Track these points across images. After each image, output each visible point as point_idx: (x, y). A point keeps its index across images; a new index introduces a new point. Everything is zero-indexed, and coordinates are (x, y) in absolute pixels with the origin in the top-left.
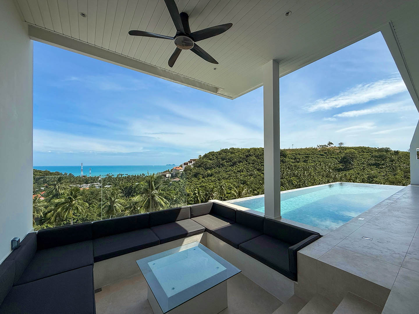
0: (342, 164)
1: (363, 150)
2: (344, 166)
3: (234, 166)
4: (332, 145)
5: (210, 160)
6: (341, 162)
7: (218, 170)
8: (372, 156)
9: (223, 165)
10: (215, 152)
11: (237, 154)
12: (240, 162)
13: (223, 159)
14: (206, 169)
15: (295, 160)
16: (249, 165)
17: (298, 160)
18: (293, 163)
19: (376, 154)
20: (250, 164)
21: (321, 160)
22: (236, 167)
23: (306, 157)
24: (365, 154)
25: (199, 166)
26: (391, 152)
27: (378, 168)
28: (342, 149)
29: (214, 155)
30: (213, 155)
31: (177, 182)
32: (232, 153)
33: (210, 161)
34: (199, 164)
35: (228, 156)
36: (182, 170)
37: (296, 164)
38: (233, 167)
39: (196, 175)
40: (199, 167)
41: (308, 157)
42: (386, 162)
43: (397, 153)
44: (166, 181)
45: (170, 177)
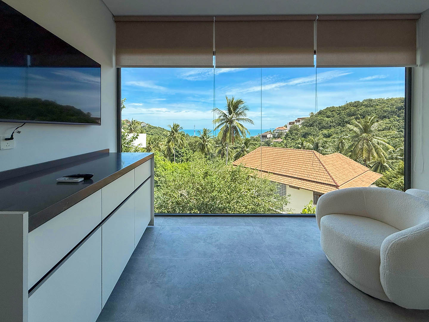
5: (328, 117)
13: (350, 115)
14: (321, 128)
29: (334, 111)
30: (332, 112)
31: (280, 143)
34: (310, 122)
36: (286, 130)
40: (310, 127)
44: (267, 141)
45: (272, 138)
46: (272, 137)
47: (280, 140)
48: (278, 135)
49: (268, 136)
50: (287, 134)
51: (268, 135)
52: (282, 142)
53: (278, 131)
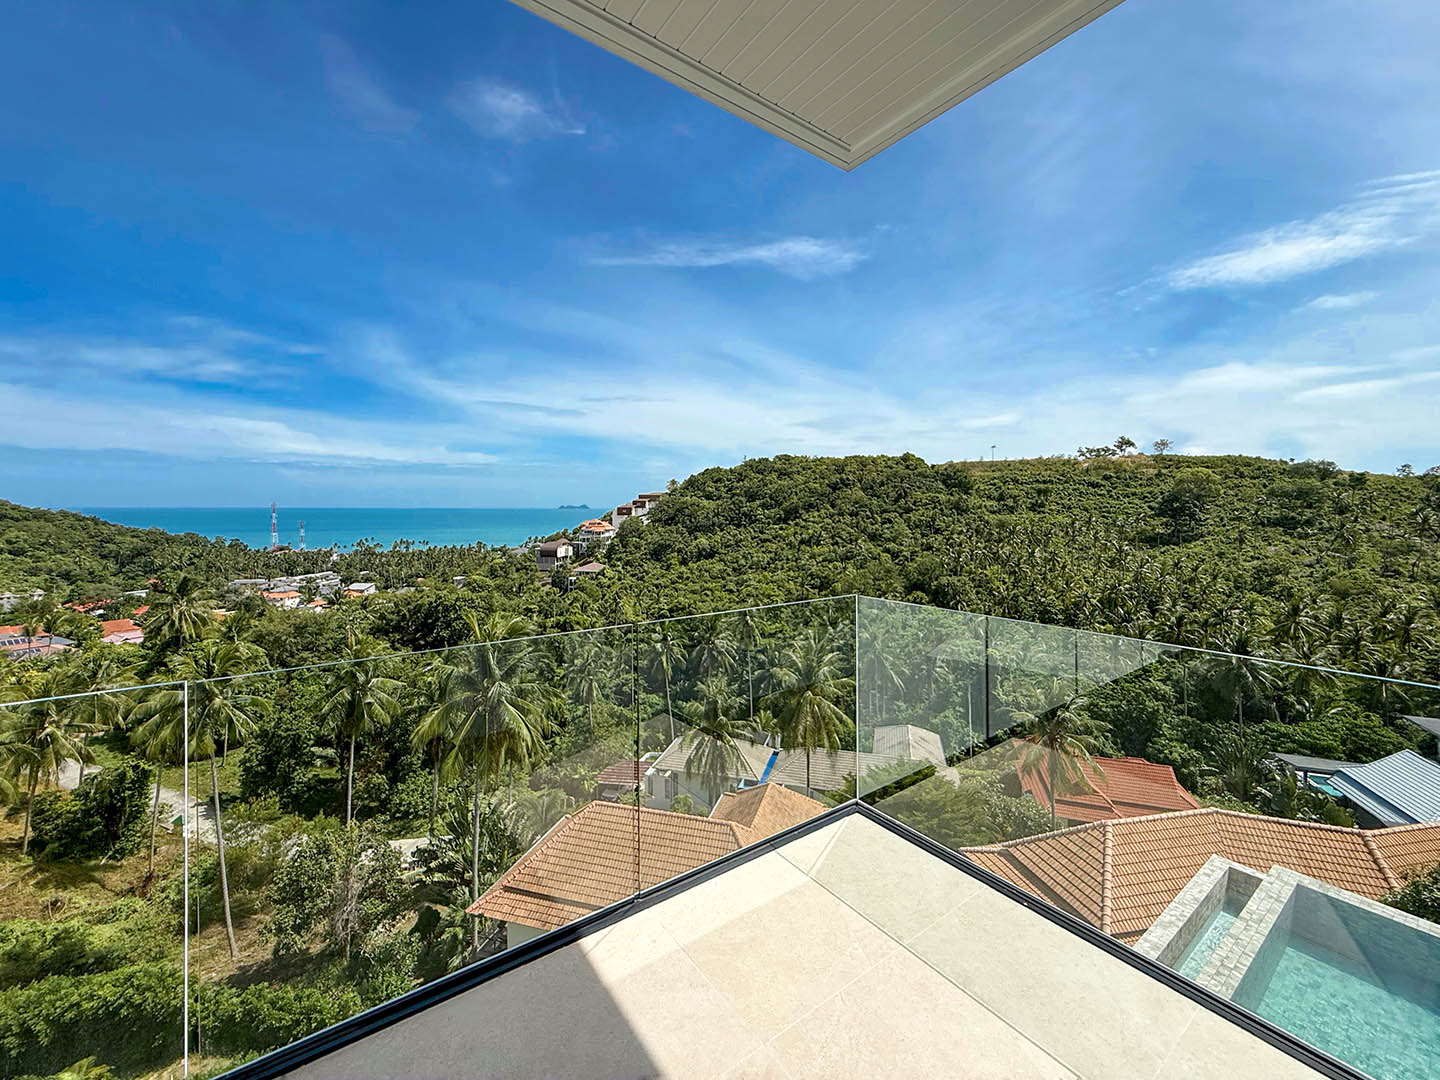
0: (1165, 520)
1: (1238, 468)
2: (1172, 525)
3: (790, 522)
4: (1130, 450)
5: (709, 497)
6: (1161, 513)
7: (734, 536)
8: (1272, 493)
9: (751, 519)
10: (726, 471)
11: (800, 479)
12: (809, 507)
13: (751, 497)
14: (693, 531)
15: (1002, 503)
16: (839, 521)
17: (1010, 502)
18: (994, 512)
19: (1286, 484)
20: (842, 515)
21: (1090, 503)
22: (797, 524)
23: (1039, 492)
24: (1246, 483)
25: (670, 521)
26: (1339, 476)
27: (1291, 535)
28: (1167, 463)
29: (719, 480)
30: (716, 482)
31: (596, 576)
32: (782, 474)
33: (705, 502)
34: (670, 511)
35: (770, 486)
36: (610, 532)
37: (1005, 517)
38: (784, 526)
39: (657, 554)
40: (670, 525)
41: (1046, 492)
42: (1319, 515)
43: (1358, 480)
44: (557, 571)
45: (571, 558)
46: (571, 553)
47: (594, 567)
48: (588, 548)
49: (561, 552)
50: (612, 546)
51: (559, 550)
52: (599, 574)
53: (589, 537)
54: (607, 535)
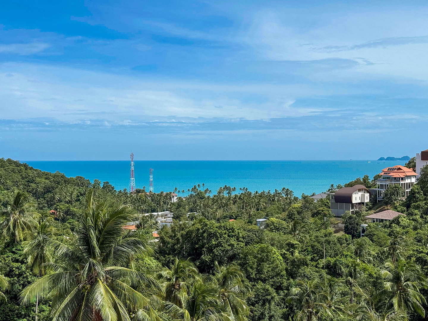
44: (350, 218)
45: (367, 204)
46: (367, 200)
47: (389, 214)
48: (386, 195)
49: (356, 198)
50: (412, 193)
51: (354, 196)
52: (393, 221)
53: (388, 183)
54: (408, 181)
